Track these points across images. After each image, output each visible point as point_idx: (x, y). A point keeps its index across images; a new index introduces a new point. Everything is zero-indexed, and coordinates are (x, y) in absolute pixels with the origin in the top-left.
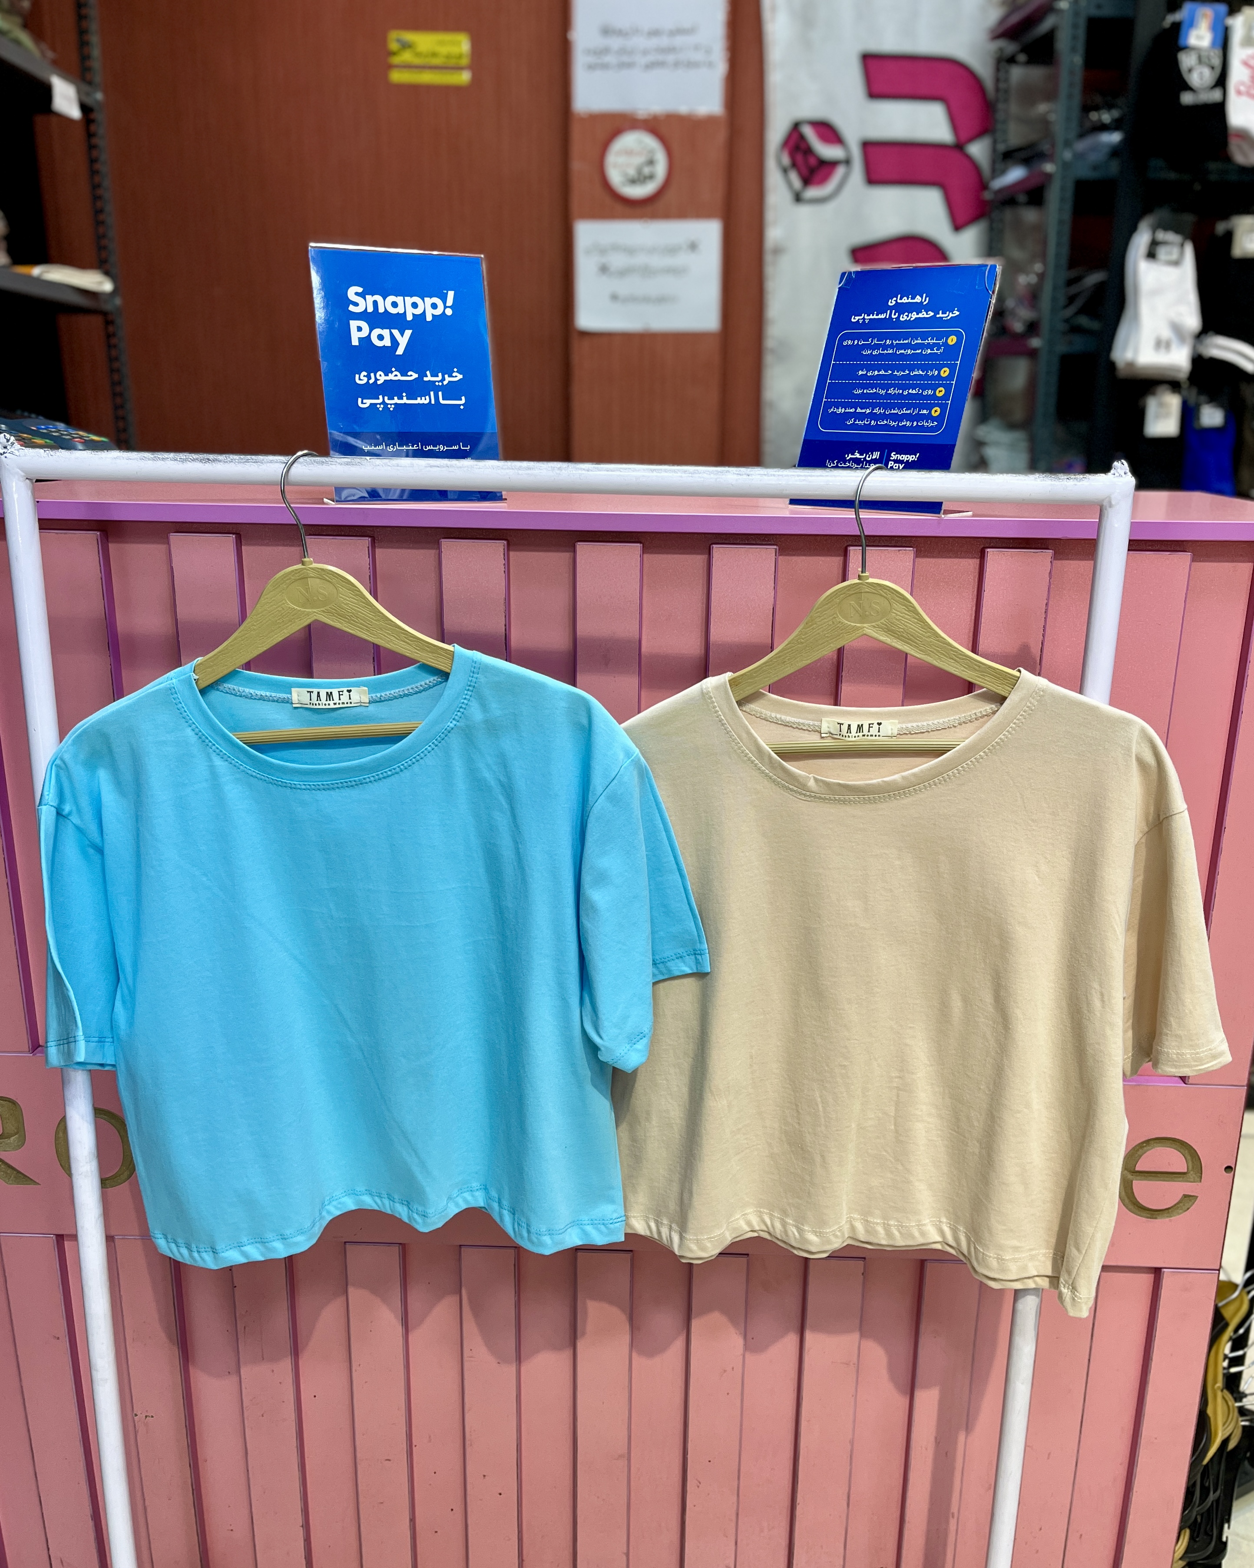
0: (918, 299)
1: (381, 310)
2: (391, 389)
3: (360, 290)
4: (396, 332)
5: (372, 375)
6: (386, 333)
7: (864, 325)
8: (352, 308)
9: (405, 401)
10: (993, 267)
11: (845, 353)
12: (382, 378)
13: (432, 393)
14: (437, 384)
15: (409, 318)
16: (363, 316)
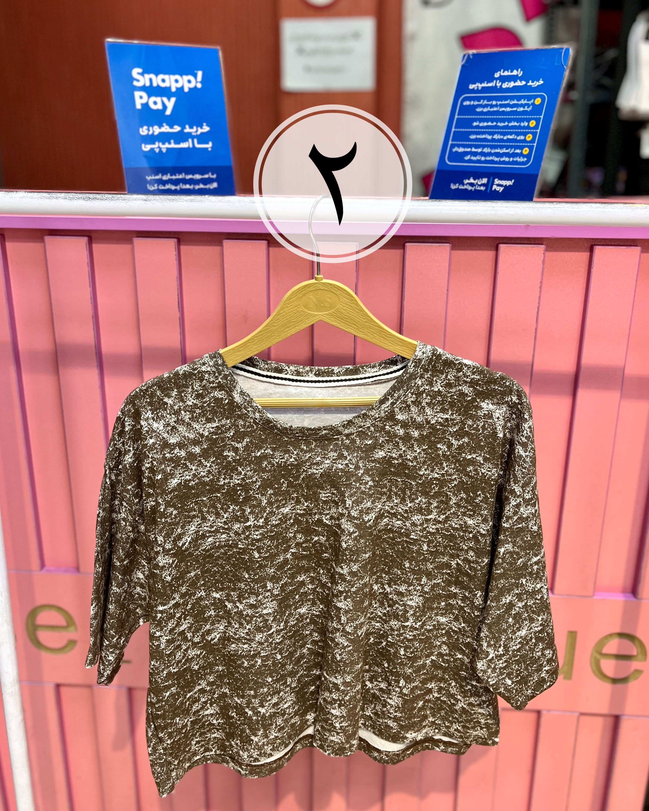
0: (515, 73)
1: (155, 84)
2: (164, 138)
3: (140, 70)
4: (165, 99)
5: (151, 128)
6: (158, 100)
7: (478, 91)
8: (135, 83)
9: (173, 145)
10: (567, 50)
11: (465, 110)
12: (157, 130)
13: (190, 140)
14: (194, 134)
15: (173, 89)
16: (143, 88)
